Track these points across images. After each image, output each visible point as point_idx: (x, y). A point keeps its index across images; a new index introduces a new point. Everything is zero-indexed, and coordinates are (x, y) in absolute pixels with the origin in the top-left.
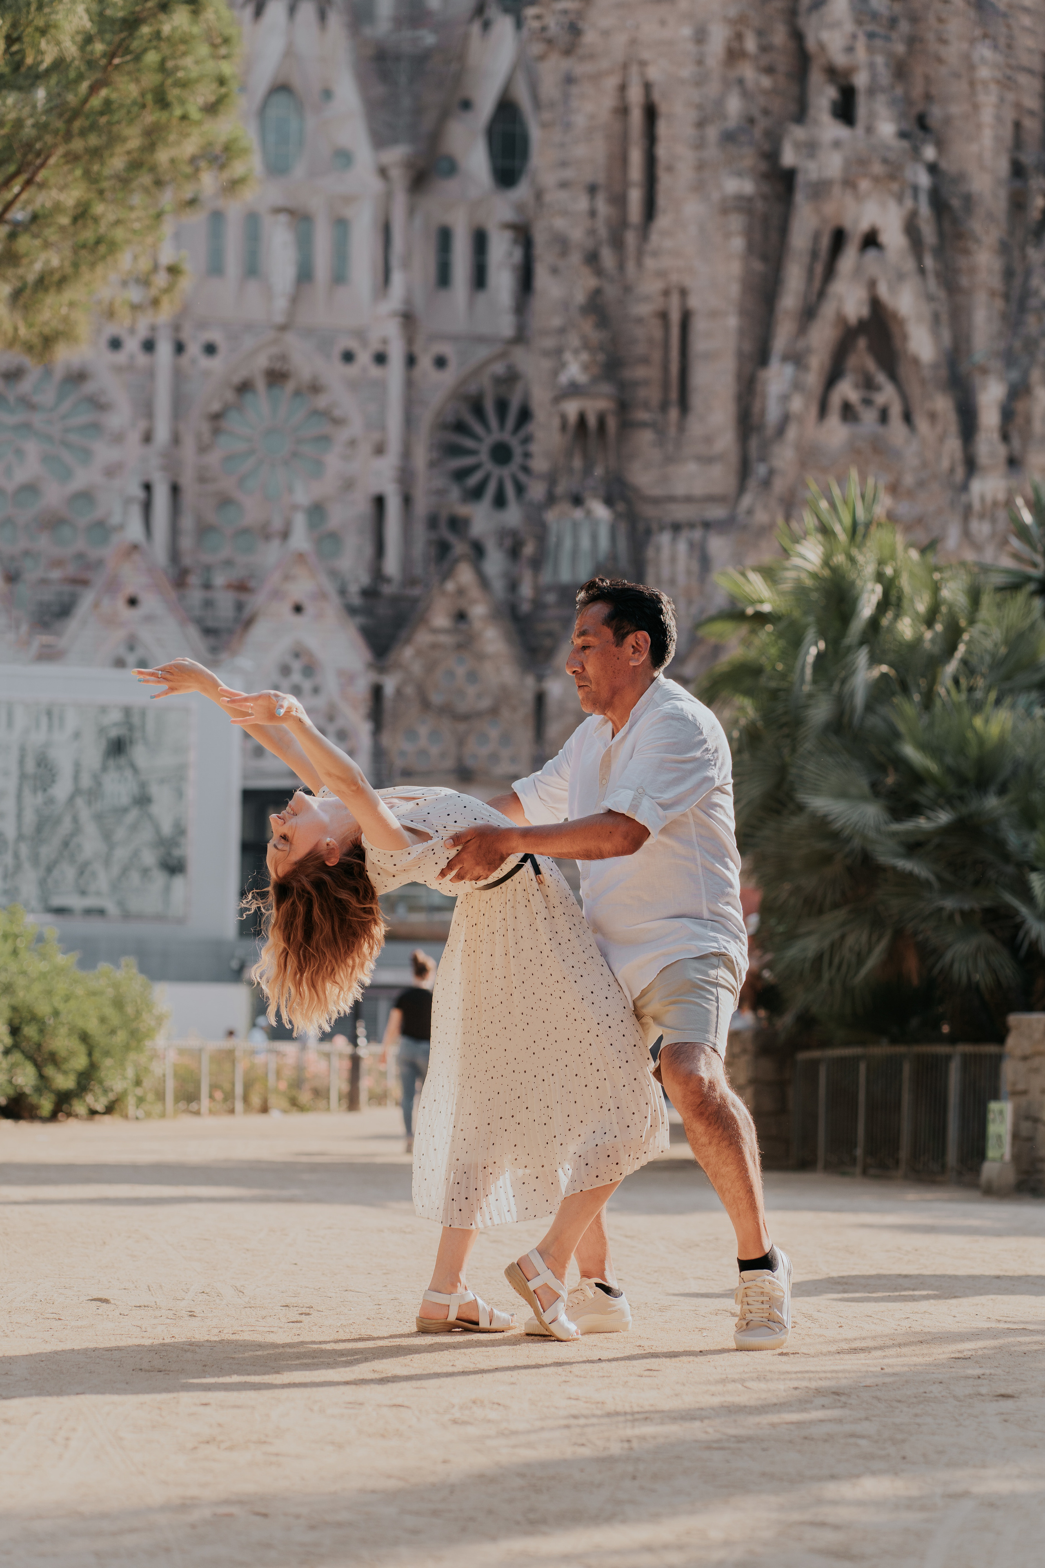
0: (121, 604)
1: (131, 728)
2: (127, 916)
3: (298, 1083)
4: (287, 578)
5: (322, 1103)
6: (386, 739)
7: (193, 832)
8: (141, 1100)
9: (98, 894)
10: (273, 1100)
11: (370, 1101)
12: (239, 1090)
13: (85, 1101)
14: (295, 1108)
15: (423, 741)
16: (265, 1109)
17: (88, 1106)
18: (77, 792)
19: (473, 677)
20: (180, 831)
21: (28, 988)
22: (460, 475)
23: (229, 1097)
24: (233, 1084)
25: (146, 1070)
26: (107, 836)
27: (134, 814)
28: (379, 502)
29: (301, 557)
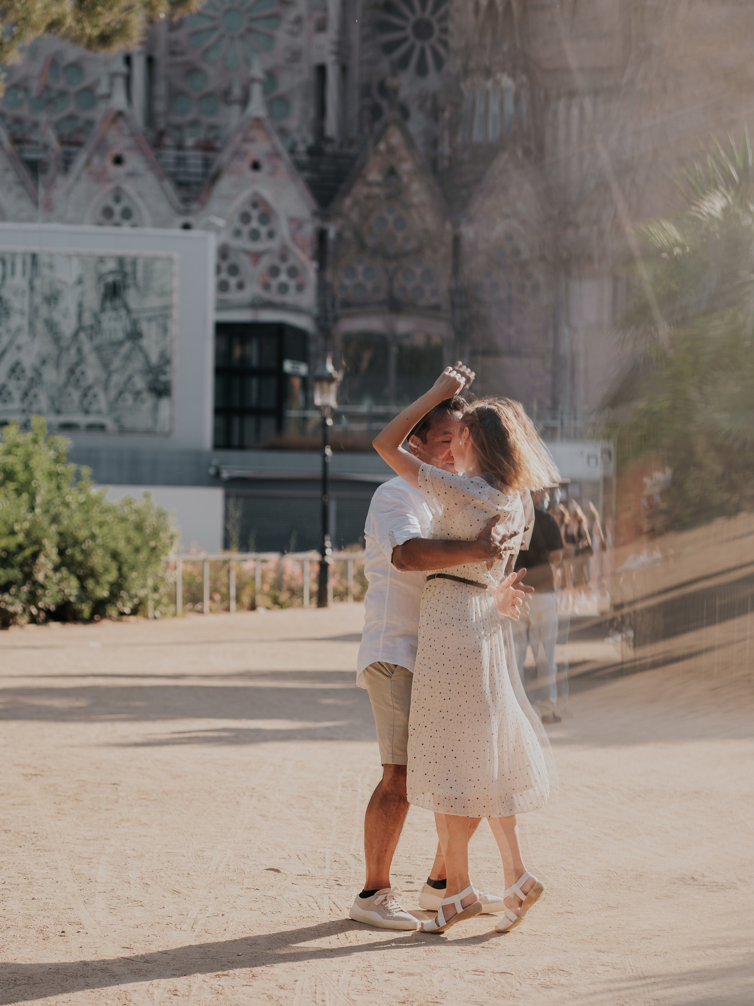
0: (108, 163)
1: (125, 275)
2: (122, 430)
3: (278, 585)
4: (246, 140)
5: (297, 601)
6: (329, 276)
7: (176, 362)
8: (158, 603)
9: (99, 412)
10: (259, 599)
11: (335, 598)
12: (233, 592)
13: (116, 606)
14: (277, 606)
15: (360, 278)
16: (253, 607)
17: (118, 610)
18: (80, 328)
19: (400, 223)
20: (166, 360)
21: (70, 517)
22: (389, 48)
23: (226, 598)
24: (228, 588)
25: (163, 579)
26: (106, 365)
27: (127, 346)
28: (321, 70)
29: (258, 122)
